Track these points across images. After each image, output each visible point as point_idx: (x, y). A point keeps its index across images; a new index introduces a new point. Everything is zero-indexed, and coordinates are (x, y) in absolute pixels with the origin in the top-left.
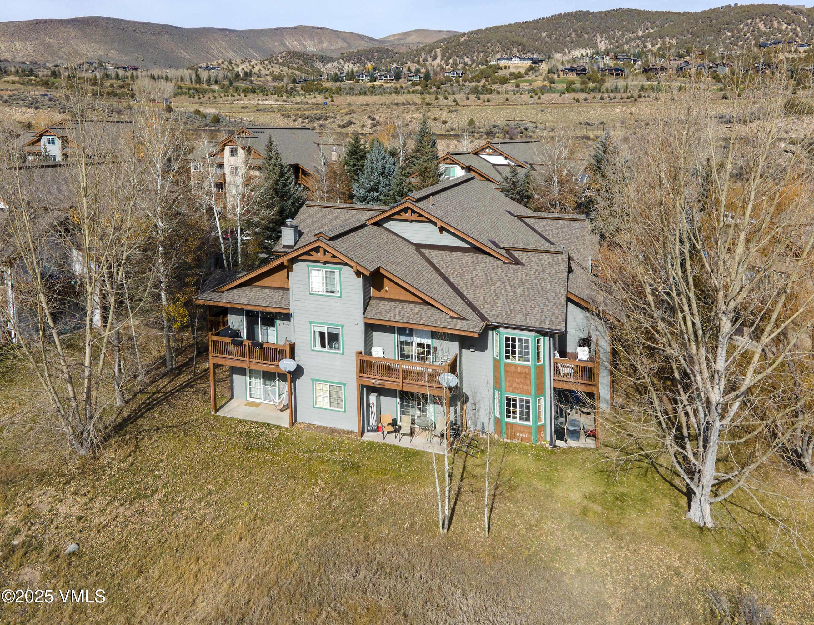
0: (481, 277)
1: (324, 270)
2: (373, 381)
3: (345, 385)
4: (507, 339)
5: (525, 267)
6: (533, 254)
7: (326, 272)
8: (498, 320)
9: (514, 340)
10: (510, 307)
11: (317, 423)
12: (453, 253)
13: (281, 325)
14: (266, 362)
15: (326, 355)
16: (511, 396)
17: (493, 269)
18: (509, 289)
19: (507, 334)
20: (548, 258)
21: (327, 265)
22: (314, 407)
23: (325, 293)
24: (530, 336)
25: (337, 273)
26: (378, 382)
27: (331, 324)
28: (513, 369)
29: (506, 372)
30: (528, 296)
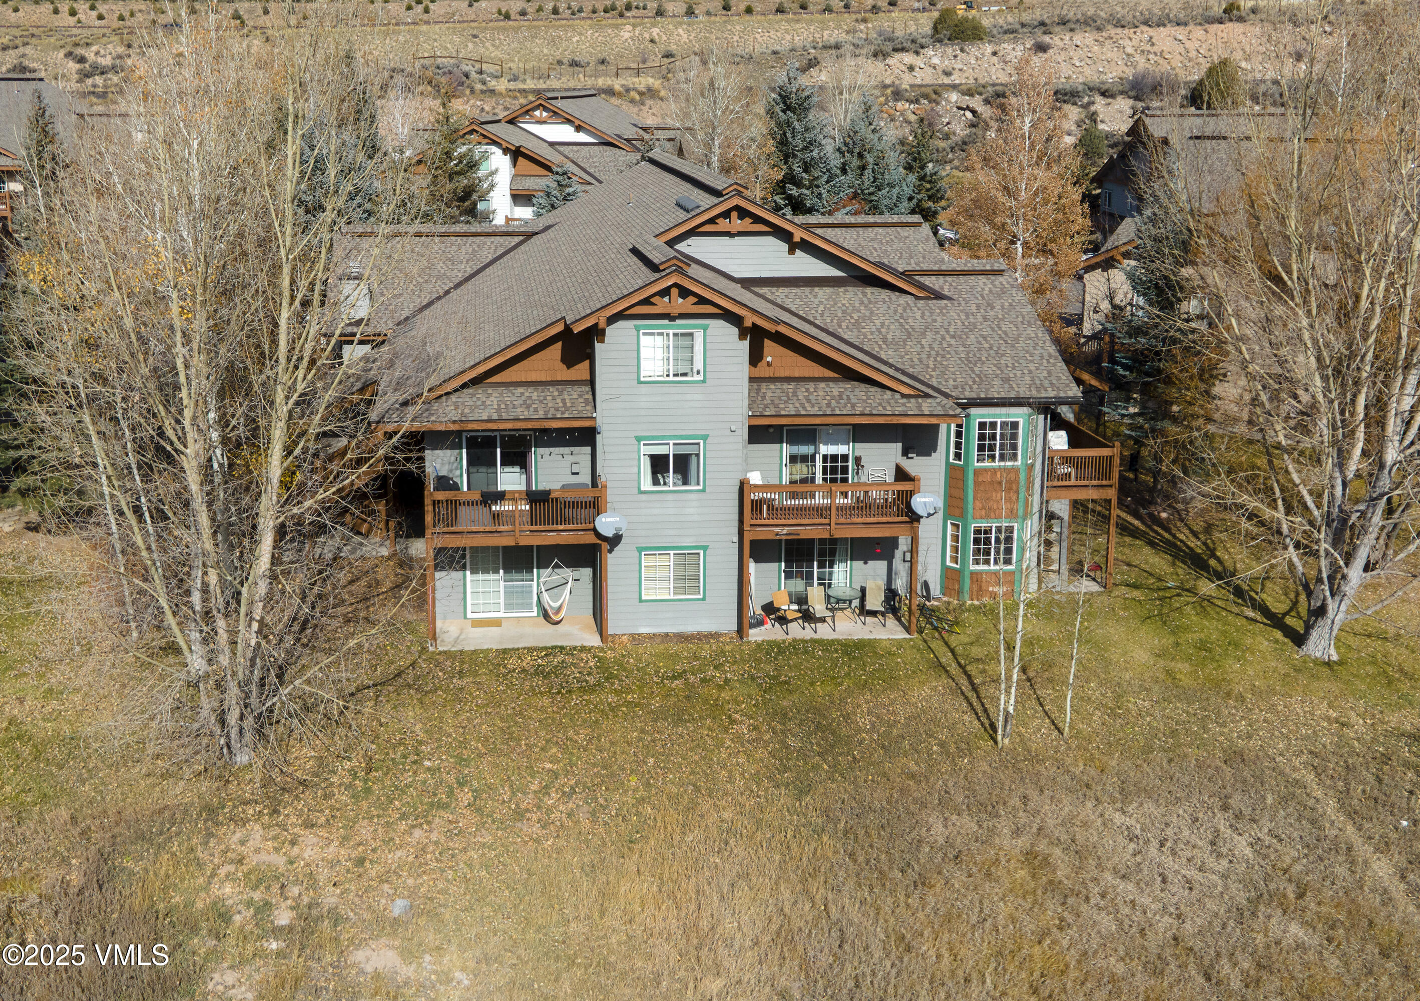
0: (892, 327)
1: (671, 332)
2: (777, 529)
3: (705, 548)
4: (982, 425)
5: (956, 303)
6: (954, 278)
7: (675, 335)
8: (968, 394)
9: (993, 425)
10: (973, 371)
11: (644, 630)
12: (816, 289)
13: (546, 457)
14: (555, 527)
15: (670, 497)
16: (983, 525)
17: (905, 310)
18: (953, 342)
19: (983, 416)
20: (985, 284)
21: (678, 322)
22: (641, 601)
23: (671, 378)
24: (1019, 415)
25: (699, 336)
26: (786, 530)
27: (681, 437)
28: (988, 478)
29: (976, 483)
30: (991, 348)
